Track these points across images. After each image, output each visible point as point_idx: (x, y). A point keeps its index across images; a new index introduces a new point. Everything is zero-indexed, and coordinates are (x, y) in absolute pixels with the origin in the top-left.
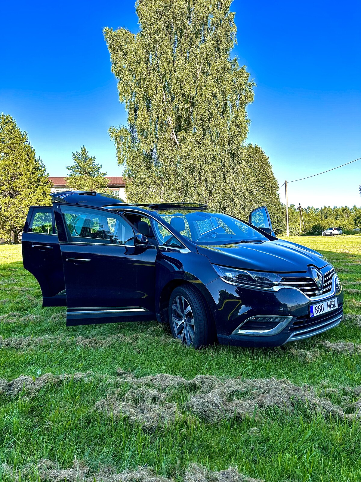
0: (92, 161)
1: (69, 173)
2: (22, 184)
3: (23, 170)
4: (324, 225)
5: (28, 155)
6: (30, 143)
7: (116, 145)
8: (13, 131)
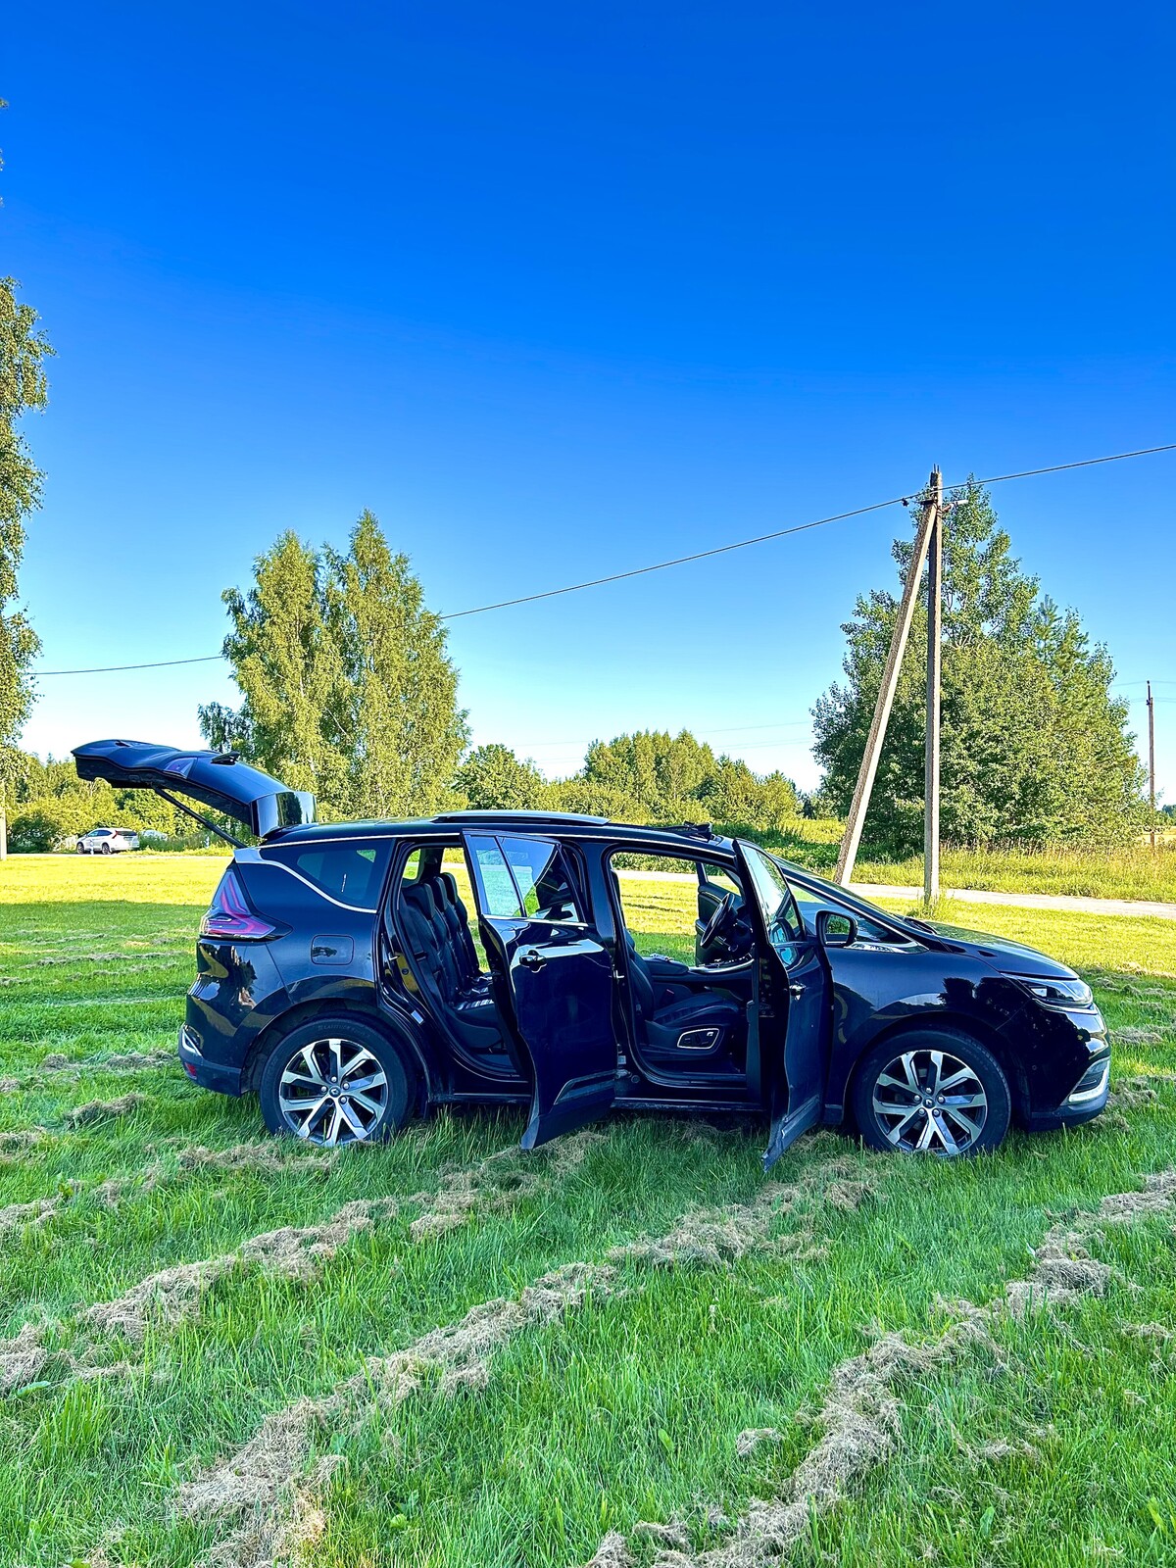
4: (54, 817)
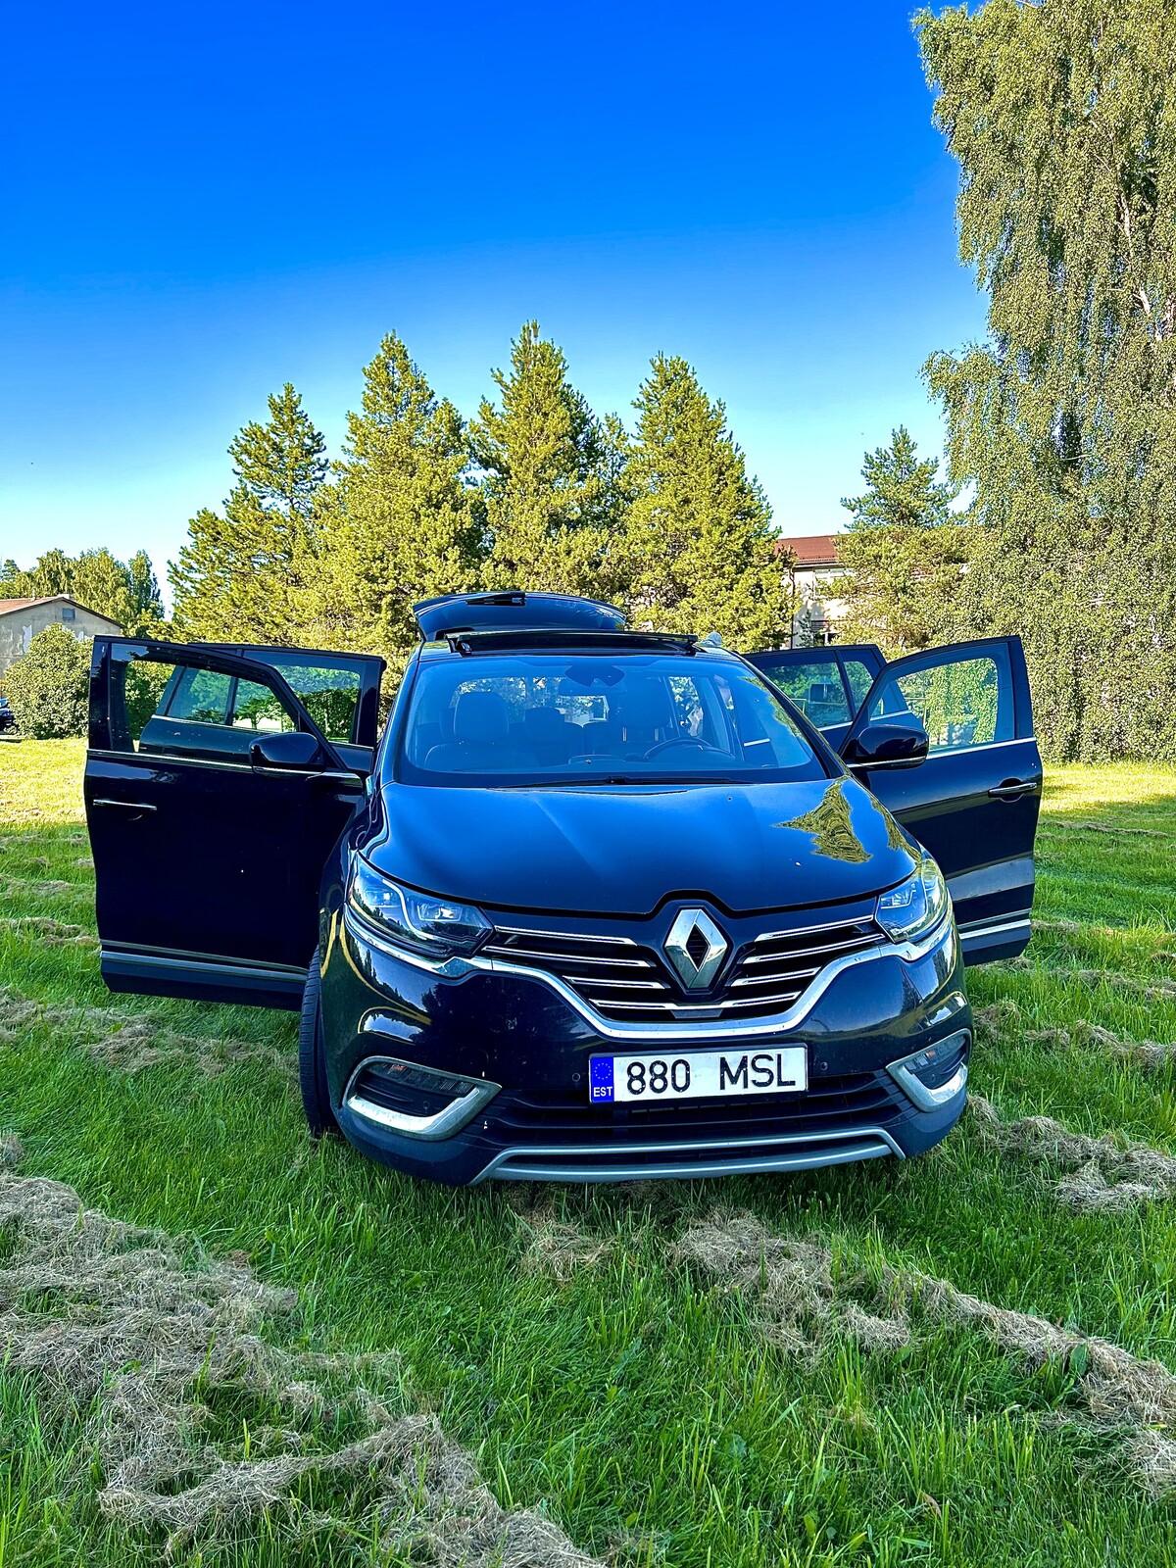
0: (926, 476)
1: (850, 521)
2: (698, 564)
3: (703, 520)
5: (722, 474)
6: (731, 436)
7: (948, 414)
8: (687, 405)
